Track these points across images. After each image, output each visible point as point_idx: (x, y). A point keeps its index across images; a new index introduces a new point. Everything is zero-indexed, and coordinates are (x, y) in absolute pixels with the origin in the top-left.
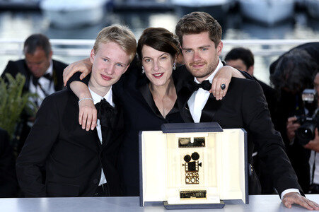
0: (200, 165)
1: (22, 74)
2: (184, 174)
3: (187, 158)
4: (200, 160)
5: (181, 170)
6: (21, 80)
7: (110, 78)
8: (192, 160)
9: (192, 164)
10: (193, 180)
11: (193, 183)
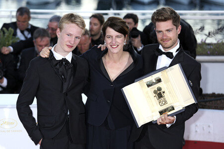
0: (164, 92)
1: (12, 28)
2: (157, 101)
3: (155, 92)
4: (163, 90)
5: (154, 100)
6: (11, 31)
7: (72, 47)
8: (159, 92)
9: (159, 94)
10: (164, 103)
11: (164, 104)
